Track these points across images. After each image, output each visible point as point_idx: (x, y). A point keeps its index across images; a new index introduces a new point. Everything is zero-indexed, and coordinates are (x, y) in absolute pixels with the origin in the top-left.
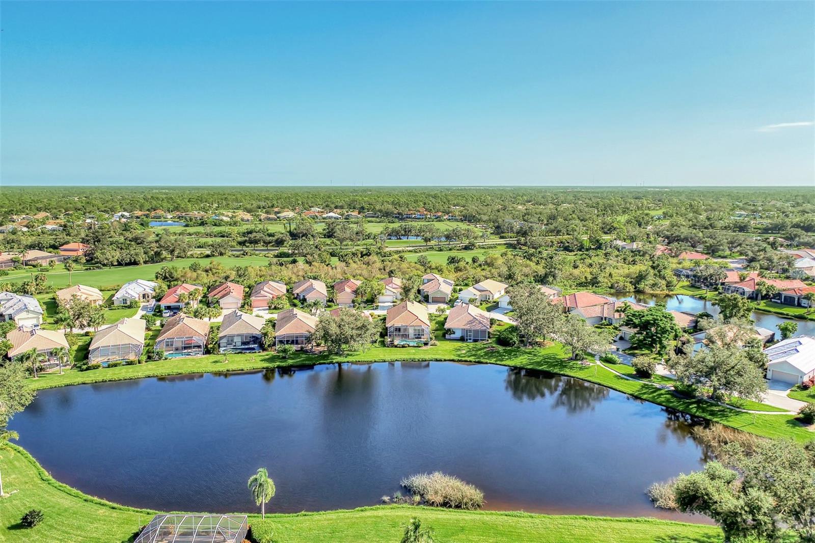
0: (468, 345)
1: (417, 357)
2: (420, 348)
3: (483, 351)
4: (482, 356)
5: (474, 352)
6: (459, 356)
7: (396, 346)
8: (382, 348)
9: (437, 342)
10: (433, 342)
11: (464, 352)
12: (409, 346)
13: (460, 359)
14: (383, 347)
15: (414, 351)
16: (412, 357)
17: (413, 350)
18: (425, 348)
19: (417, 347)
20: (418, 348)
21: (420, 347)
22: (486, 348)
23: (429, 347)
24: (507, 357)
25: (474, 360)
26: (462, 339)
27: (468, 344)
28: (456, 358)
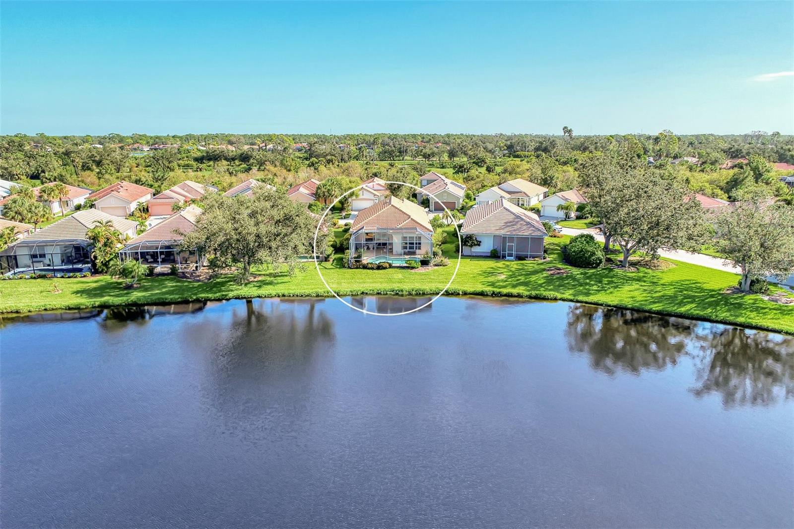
0: (508, 266)
1: (407, 287)
2: (413, 271)
3: (541, 275)
4: (541, 285)
5: (522, 279)
6: (493, 284)
7: (365, 267)
8: (338, 270)
9: (446, 261)
10: (438, 260)
11: (503, 277)
12: (391, 266)
13: (497, 290)
14: (340, 268)
15: (400, 276)
16: (396, 286)
17: (398, 275)
18: (422, 270)
19: (408, 268)
20: (409, 271)
21: (413, 268)
22: (544, 270)
23: (430, 269)
24: (595, 288)
25: (528, 293)
26: (495, 255)
27: (508, 263)
28: (489, 289)
